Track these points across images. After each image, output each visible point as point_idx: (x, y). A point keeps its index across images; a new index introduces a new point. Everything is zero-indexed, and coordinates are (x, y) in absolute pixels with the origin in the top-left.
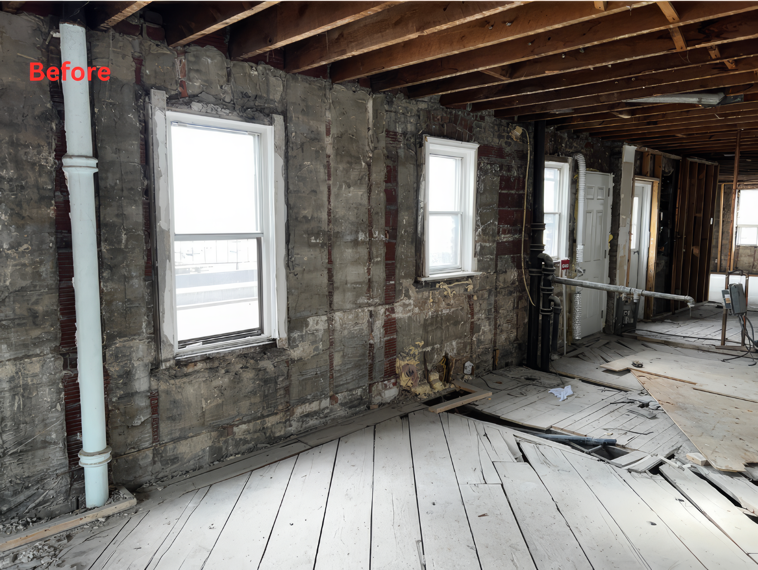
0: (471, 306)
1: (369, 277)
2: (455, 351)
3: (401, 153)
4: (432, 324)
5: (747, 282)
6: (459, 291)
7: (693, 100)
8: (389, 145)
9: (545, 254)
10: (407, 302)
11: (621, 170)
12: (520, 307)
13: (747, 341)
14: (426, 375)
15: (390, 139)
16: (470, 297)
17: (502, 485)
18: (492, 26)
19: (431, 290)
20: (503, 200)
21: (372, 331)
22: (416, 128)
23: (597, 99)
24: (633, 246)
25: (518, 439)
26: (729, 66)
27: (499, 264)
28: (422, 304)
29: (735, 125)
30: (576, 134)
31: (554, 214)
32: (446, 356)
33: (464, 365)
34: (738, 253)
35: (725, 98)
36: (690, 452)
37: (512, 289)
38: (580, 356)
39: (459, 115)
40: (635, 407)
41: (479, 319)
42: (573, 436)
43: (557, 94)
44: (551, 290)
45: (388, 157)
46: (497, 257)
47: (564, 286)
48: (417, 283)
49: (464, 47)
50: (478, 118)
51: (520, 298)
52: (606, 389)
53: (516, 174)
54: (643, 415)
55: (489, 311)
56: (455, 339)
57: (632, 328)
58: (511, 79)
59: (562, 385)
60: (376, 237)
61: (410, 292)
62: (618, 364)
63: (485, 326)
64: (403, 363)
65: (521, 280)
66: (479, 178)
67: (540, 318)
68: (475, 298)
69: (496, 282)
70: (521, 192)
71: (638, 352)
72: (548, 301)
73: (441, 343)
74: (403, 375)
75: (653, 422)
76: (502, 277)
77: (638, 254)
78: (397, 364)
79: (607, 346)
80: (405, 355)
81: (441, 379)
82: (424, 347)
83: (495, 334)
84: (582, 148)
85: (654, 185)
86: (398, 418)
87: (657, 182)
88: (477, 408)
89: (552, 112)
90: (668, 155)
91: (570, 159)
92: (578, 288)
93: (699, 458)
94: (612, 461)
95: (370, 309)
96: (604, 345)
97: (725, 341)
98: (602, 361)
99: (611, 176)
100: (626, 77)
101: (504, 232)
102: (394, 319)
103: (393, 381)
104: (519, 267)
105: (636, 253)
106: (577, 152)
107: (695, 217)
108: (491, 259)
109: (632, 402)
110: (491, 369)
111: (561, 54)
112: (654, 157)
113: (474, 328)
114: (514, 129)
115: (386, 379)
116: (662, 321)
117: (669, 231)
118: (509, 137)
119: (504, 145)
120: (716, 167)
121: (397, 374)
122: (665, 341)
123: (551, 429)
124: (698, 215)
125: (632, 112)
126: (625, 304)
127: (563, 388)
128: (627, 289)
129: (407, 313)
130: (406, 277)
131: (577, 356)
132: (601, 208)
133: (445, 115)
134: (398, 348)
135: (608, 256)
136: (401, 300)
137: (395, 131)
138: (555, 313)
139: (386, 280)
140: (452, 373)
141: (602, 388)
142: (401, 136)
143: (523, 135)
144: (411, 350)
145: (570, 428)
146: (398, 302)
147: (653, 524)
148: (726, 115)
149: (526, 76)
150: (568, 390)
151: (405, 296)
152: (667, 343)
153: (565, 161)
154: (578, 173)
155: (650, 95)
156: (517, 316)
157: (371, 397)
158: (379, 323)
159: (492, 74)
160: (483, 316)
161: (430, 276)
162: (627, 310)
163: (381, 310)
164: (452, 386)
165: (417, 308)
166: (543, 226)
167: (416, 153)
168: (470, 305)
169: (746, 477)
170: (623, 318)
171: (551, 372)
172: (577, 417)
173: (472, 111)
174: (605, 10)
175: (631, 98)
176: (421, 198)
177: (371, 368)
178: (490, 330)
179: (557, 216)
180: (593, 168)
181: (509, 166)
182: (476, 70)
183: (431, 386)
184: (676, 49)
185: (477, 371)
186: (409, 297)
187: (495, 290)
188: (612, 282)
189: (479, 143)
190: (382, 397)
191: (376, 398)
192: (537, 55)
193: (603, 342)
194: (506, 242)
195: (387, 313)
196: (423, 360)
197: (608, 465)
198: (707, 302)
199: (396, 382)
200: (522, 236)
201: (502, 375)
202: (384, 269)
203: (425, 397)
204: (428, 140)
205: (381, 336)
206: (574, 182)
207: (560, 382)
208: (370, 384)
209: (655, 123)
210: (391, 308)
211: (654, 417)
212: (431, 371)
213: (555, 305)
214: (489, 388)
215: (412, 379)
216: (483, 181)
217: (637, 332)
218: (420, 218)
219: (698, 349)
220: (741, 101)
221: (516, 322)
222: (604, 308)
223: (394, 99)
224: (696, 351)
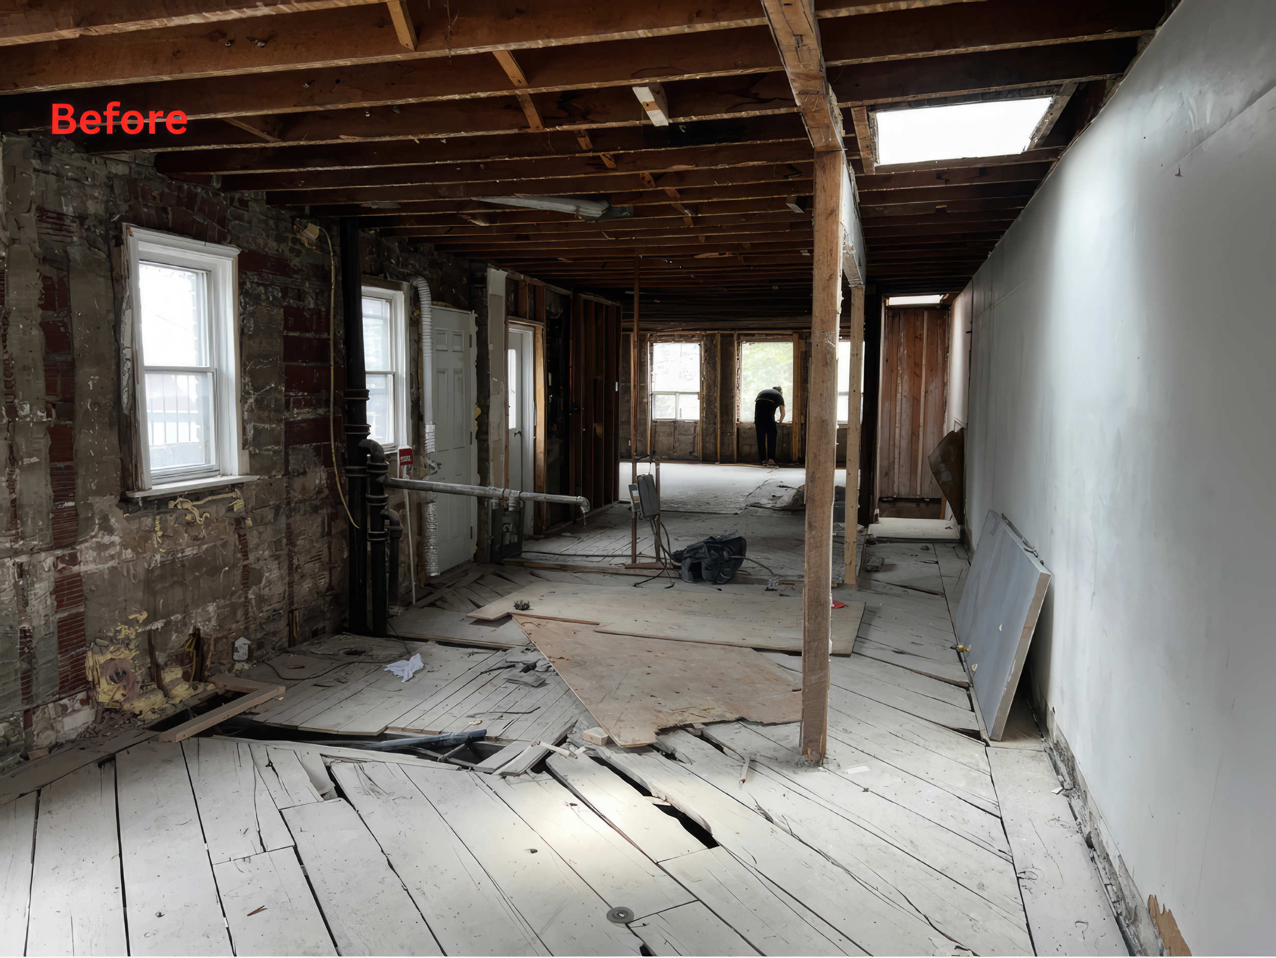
0: (242, 538)
1: (14, 496)
2: (214, 622)
3: (76, 253)
4: (162, 577)
5: (658, 471)
6: (217, 513)
7: (567, 207)
8: (45, 237)
9: (371, 441)
10: (107, 539)
11: (487, 307)
12: (333, 531)
13: (662, 555)
14: (155, 674)
15: (49, 226)
16: (239, 522)
17: (295, 848)
18: (231, 42)
19: (158, 514)
20: (292, 349)
21: (26, 604)
22: (107, 209)
23: (434, 190)
24: (512, 424)
25: (329, 760)
26: (609, 163)
27: (291, 458)
28: (139, 542)
29: (631, 250)
30: (413, 244)
31: (385, 374)
32: (196, 634)
33: (233, 644)
34: (655, 432)
35: (609, 209)
36: (588, 728)
37: (317, 502)
38: (438, 603)
39: (197, 194)
40: (516, 672)
41: (258, 560)
42: (422, 737)
43: (369, 176)
44: (385, 500)
45: (44, 259)
46: (286, 447)
47: (406, 491)
48: (125, 502)
49: (182, 72)
50: (236, 203)
51: (333, 517)
52: (476, 650)
53: (312, 306)
54: (526, 684)
55: (278, 543)
56: (214, 601)
57: (516, 549)
58: (284, 140)
59: (407, 655)
60: (26, 416)
61: (113, 520)
62: (494, 609)
63: (270, 571)
64: (102, 659)
65: (332, 487)
66: (245, 308)
67: (369, 548)
68: (249, 522)
69: (288, 493)
70: (325, 336)
71: (524, 587)
72: (380, 518)
73: (186, 611)
74: (103, 682)
75: (541, 691)
76: (298, 483)
77: (521, 435)
78: (90, 662)
79: (479, 581)
80: (106, 643)
81: (186, 677)
82: (146, 622)
83: (291, 584)
84: (425, 269)
85: (537, 332)
86: (94, 768)
87: (540, 327)
88: (257, 718)
89: (365, 204)
90: (553, 287)
91: (405, 285)
92: (431, 495)
93: (598, 734)
94: (479, 765)
95: (18, 560)
96: (475, 581)
97: (636, 556)
98: (472, 606)
99: (473, 315)
100: (469, 161)
101: (298, 404)
102: (78, 575)
103: (82, 695)
104: (328, 463)
105: (519, 435)
106: (417, 274)
107: (595, 380)
108: (275, 452)
109: (512, 666)
110: (286, 645)
111: (363, 109)
112: (534, 289)
113: (250, 577)
114: (306, 227)
115: (64, 695)
116: (558, 535)
117: (562, 400)
118: (296, 241)
119: (287, 253)
120: (618, 308)
121: (88, 682)
122: (561, 565)
123: (387, 732)
124: (599, 378)
125: (489, 218)
126: (505, 515)
127: (408, 660)
128: (500, 491)
129: (106, 562)
130: (100, 492)
131: (432, 605)
132: (459, 365)
133: (167, 190)
134: (90, 631)
135: (475, 442)
136: (92, 537)
137: (59, 210)
138: (392, 538)
139: (55, 501)
140: (208, 663)
141: (470, 650)
142: (74, 222)
143: (321, 238)
144: (120, 631)
145: (418, 725)
146: (86, 541)
147: (534, 851)
148: (616, 235)
149: (308, 139)
150: (416, 662)
151: (102, 528)
152: (563, 568)
153: (397, 288)
154: (419, 308)
155: (509, 194)
156: (329, 548)
157: (30, 735)
158: (42, 588)
159: (245, 126)
160: (267, 552)
161: (154, 488)
162: (509, 522)
163: (47, 560)
164: (211, 687)
165: (129, 551)
166: (364, 394)
167: (109, 256)
168: (240, 536)
169: (658, 750)
170: (503, 536)
171: (390, 636)
172: (427, 705)
173: (223, 189)
174: (416, 49)
175: (484, 196)
176: (126, 341)
177: (27, 679)
178: (282, 578)
179: (390, 377)
180: (443, 301)
181: (299, 290)
182: (212, 116)
183: (166, 695)
184: (530, 127)
185: (259, 653)
186: (110, 531)
187: (287, 507)
188: (484, 482)
189: (238, 246)
190: (58, 732)
191: (43, 736)
192: (320, 105)
193: (473, 576)
194: (303, 421)
195: (61, 566)
196: (146, 647)
197: (472, 773)
198: (616, 503)
199: (89, 698)
200: (329, 411)
201: (304, 653)
202: (49, 478)
203: (155, 716)
204: (134, 234)
205: (49, 612)
206: (414, 323)
207: (403, 650)
208: (26, 712)
209: (527, 237)
210: (70, 554)
211: (543, 684)
212: (166, 664)
213: (392, 523)
214: (281, 679)
215: (125, 687)
216: (252, 314)
217: (523, 555)
218: (125, 379)
219: (603, 572)
220: (631, 217)
221: (327, 559)
222: (474, 523)
223: (53, 149)
224: (601, 576)
